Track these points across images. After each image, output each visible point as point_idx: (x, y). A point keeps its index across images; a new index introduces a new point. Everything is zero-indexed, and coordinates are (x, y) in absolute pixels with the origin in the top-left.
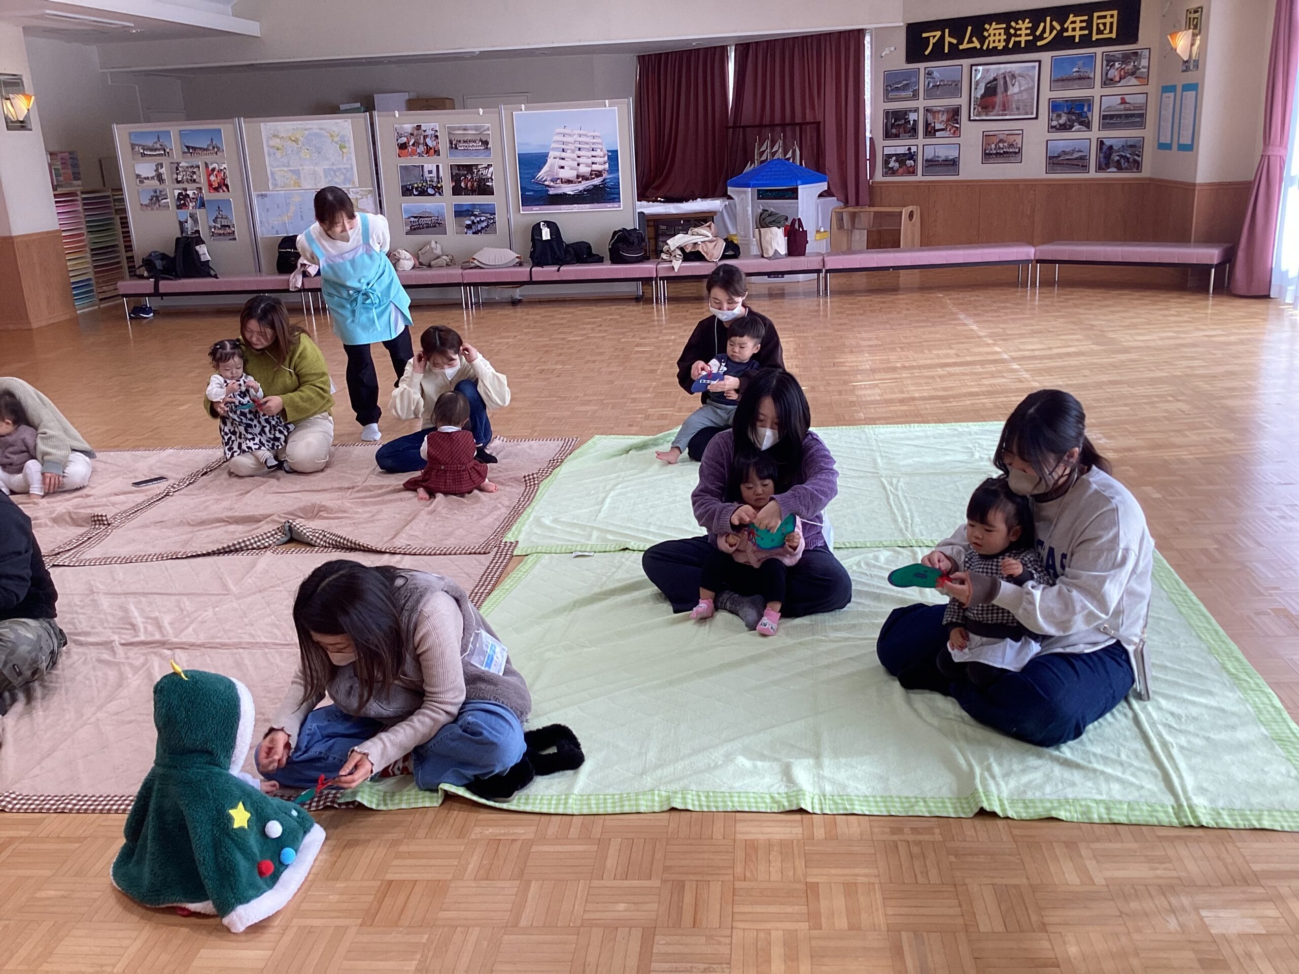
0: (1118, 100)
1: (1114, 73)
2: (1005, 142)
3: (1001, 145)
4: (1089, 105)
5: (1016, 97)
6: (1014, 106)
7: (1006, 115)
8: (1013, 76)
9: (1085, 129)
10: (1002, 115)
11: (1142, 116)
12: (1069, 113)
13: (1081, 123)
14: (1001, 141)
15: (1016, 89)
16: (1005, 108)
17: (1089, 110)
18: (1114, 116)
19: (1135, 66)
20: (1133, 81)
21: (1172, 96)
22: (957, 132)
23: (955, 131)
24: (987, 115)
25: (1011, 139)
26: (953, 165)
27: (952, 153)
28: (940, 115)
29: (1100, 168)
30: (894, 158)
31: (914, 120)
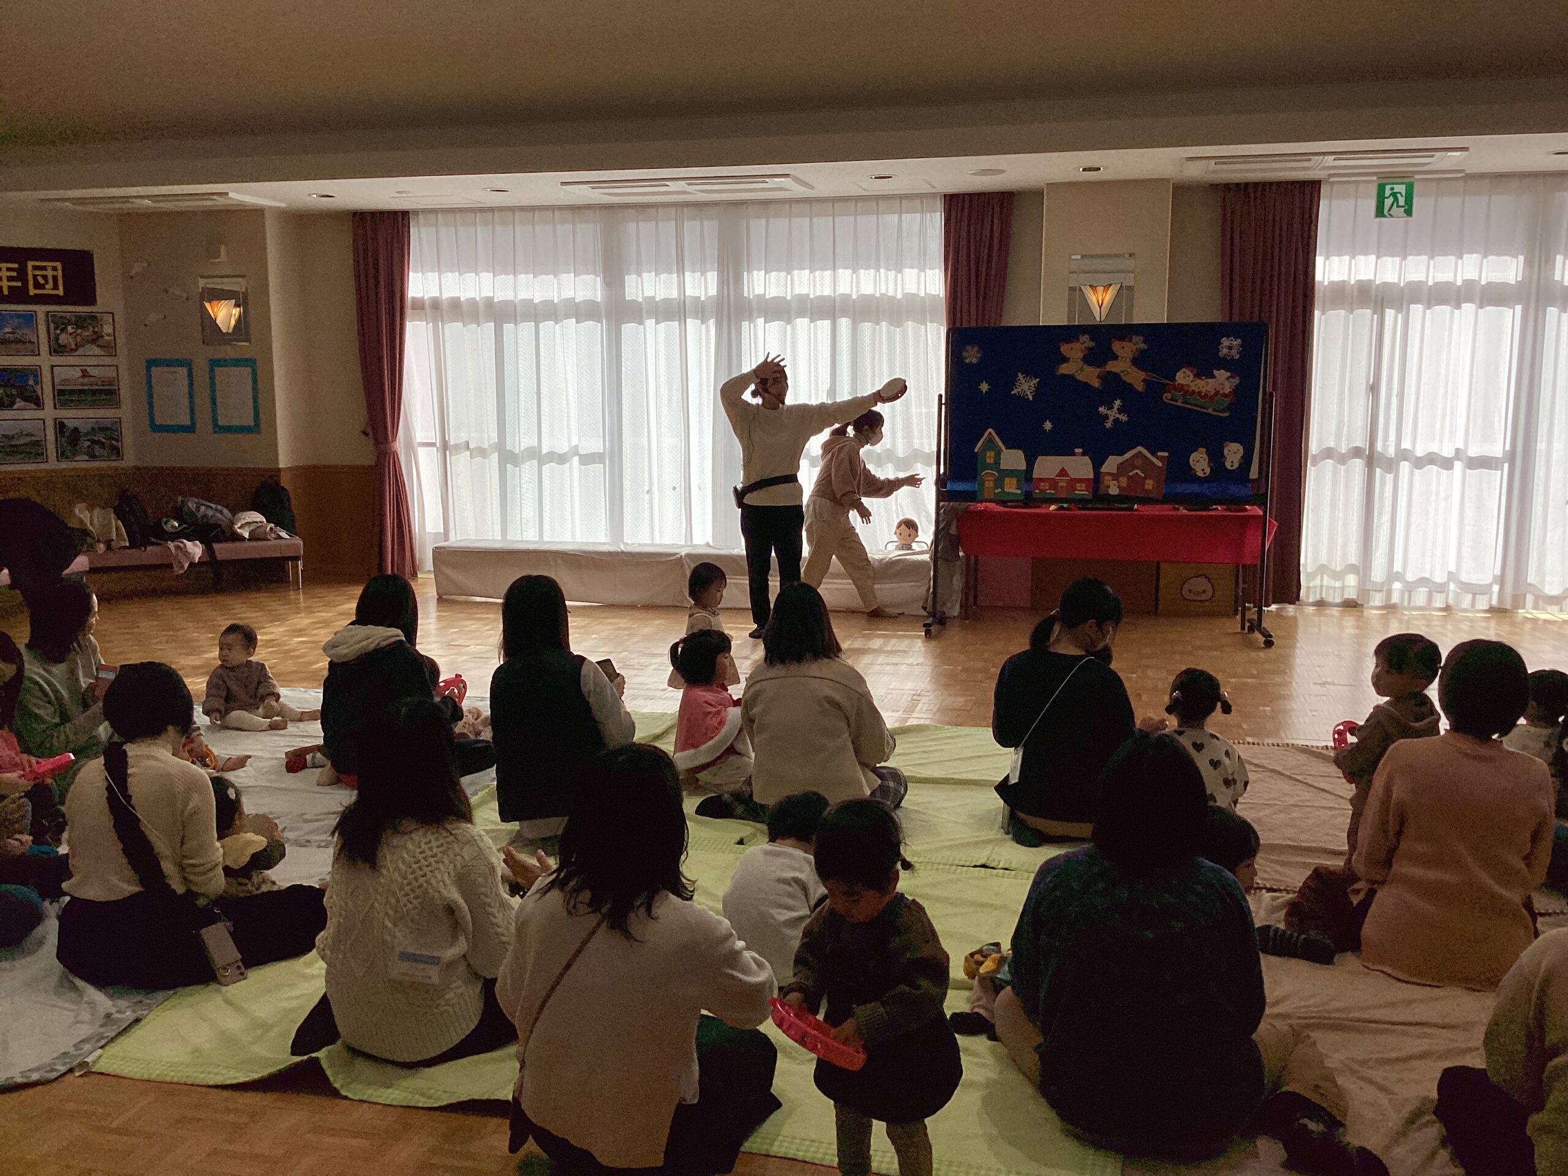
0: (76, 372)
1: (64, 339)
4: (36, 376)
9: (33, 406)
11: (112, 392)
13: (27, 400)
17: (36, 383)
18: (72, 392)
19: (95, 332)
20: (96, 350)
21: (183, 371)
29: (62, 455)
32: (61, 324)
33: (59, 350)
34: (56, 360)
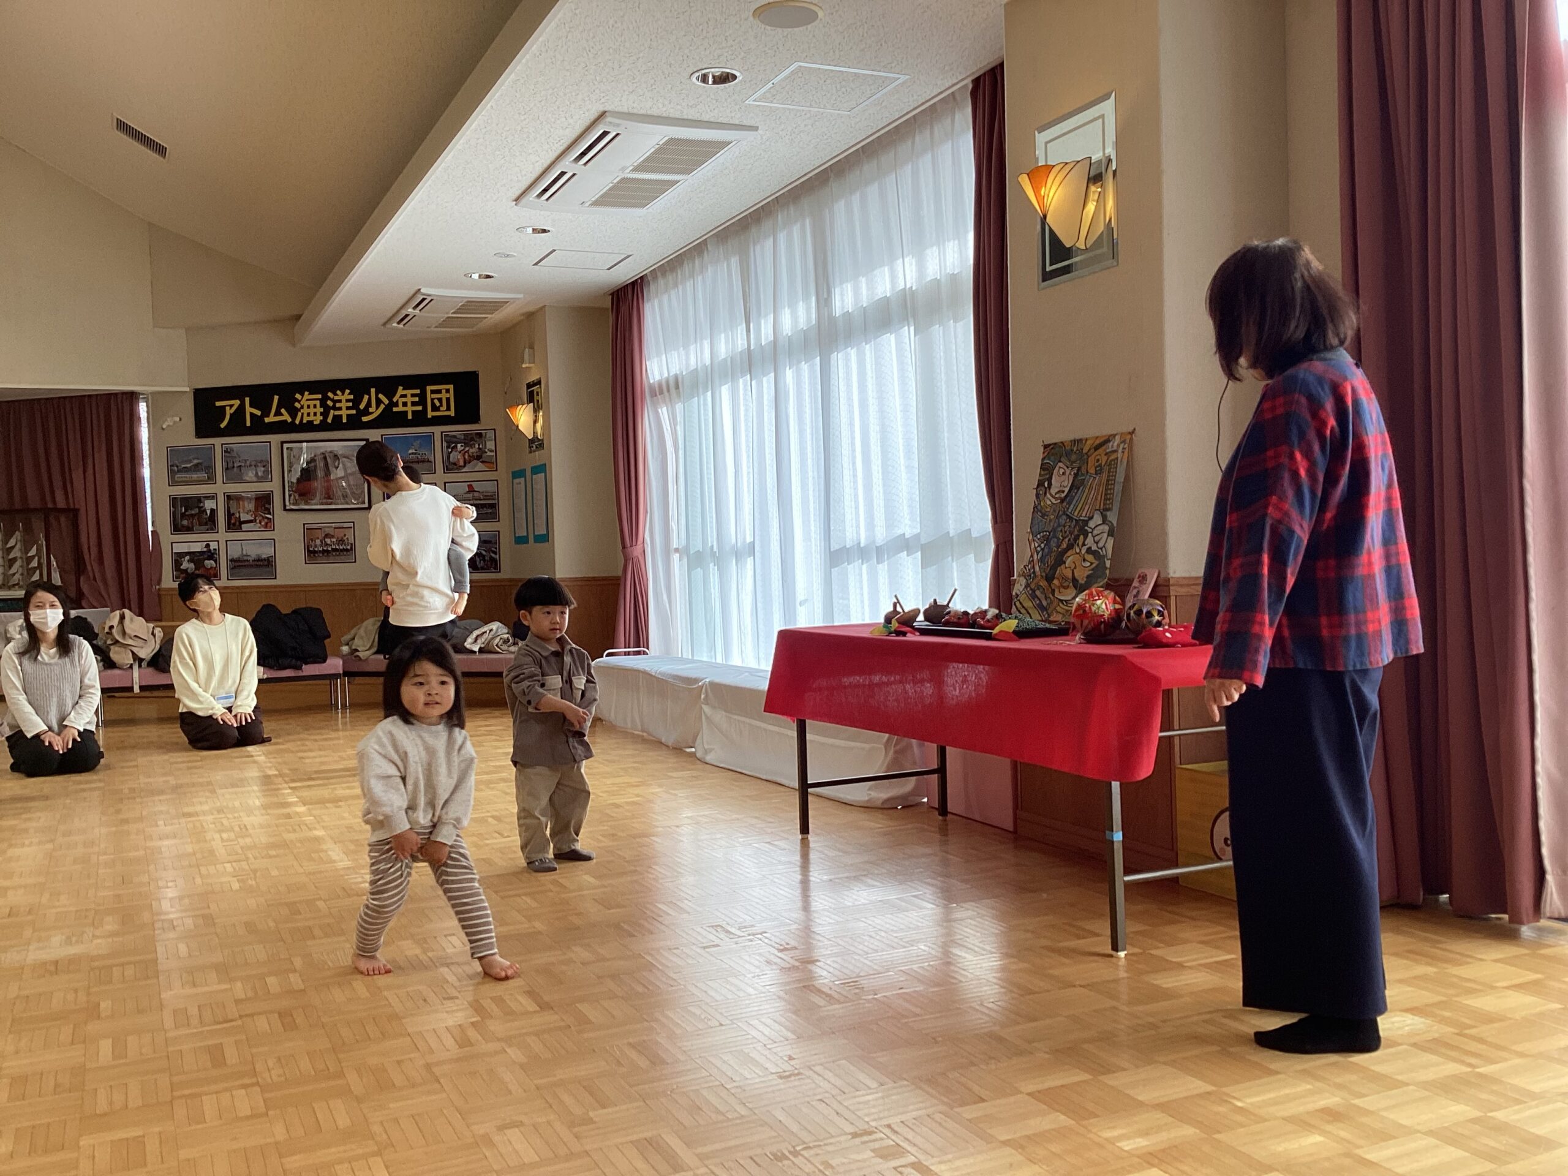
1: (455, 456)
2: (333, 537)
3: (328, 541)
5: (341, 483)
7: (331, 504)
8: (336, 457)
10: (327, 504)
11: (494, 506)
14: (327, 536)
15: (340, 473)
16: (329, 496)
19: (479, 448)
20: (480, 466)
22: (269, 525)
23: (267, 524)
24: (307, 503)
25: (339, 534)
26: (267, 566)
27: (266, 552)
28: (246, 504)
30: (187, 558)
31: (212, 510)
32: (450, 442)
33: (450, 467)
34: (450, 477)
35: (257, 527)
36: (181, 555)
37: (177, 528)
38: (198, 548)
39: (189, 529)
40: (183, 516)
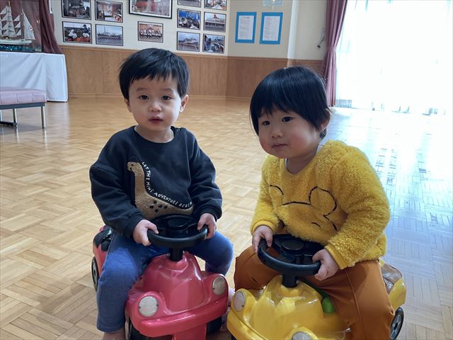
0: (212, 15)
1: (210, 1)
2: (152, 29)
3: (150, 31)
4: (199, 16)
5: (159, 4)
6: (158, 9)
7: (153, 13)
9: (197, 28)
10: (150, 13)
11: (223, 25)
12: (188, 18)
13: (195, 25)
14: (150, 29)
15: (159, 0)
17: (199, 18)
18: (210, 24)
20: (220, 7)
21: (252, 18)
22: (120, 19)
23: (119, 19)
24: (141, 12)
25: (156, 28)
26: (119, 39)
27: (118, 32)
28: (108, 7)
29: (205, 49)
30: (73, 30)
31: (87, 7)
33: (207, 6)
34: (207, 10)
35: (114, 19)
36: (69, 29)
37: (66, 14)
38: (80, 26)
39: (74, 16)
40: (70, 8)
